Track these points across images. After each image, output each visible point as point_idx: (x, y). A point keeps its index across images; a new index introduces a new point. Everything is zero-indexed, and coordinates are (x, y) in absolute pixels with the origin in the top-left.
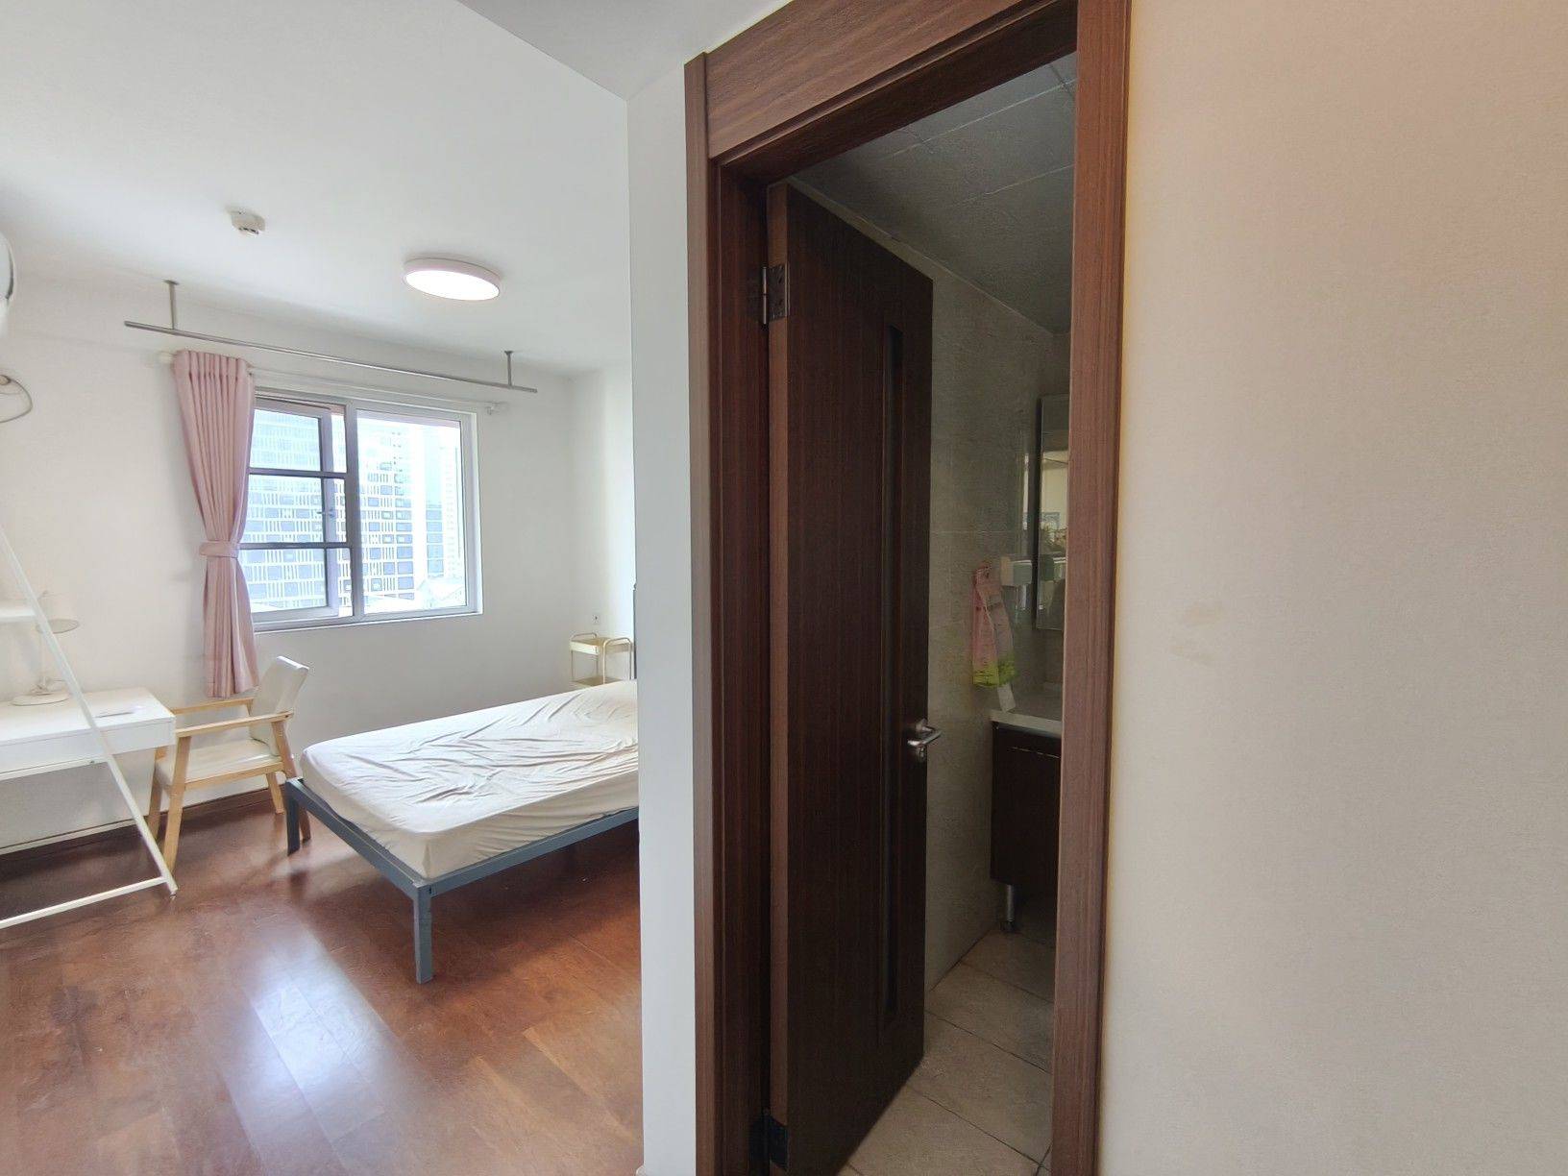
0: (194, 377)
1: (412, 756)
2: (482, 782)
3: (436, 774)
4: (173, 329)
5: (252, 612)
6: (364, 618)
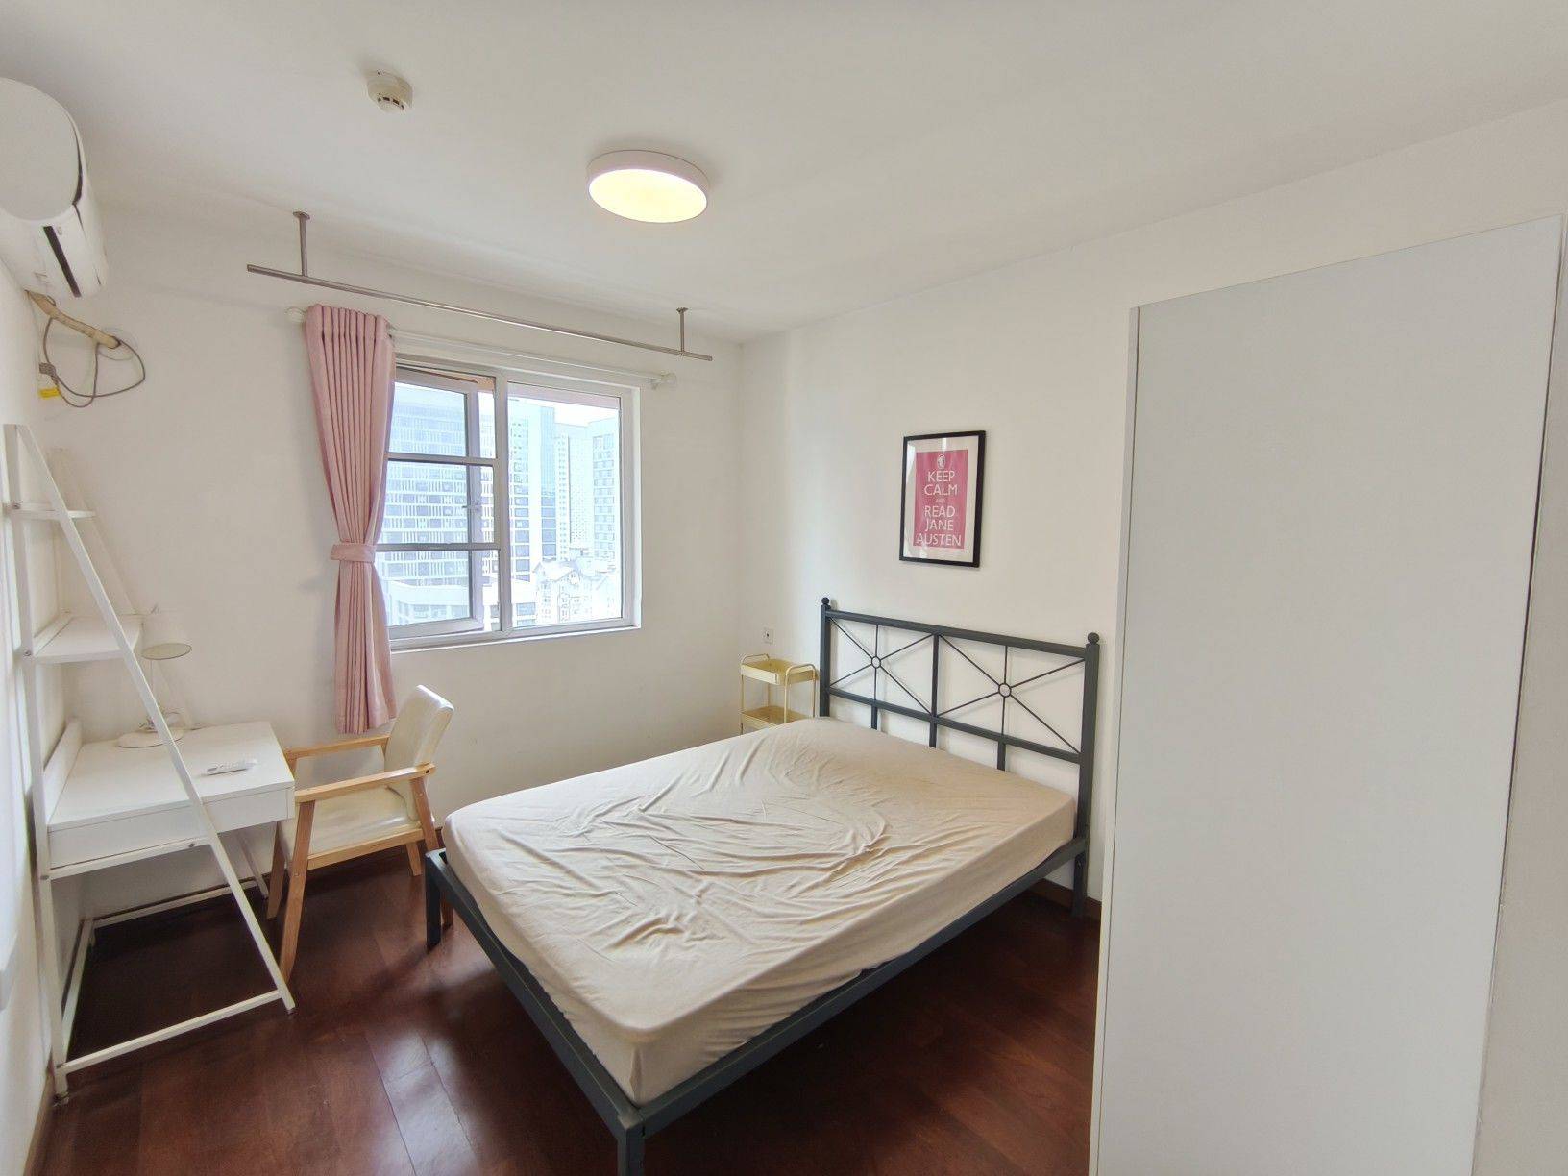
0: (327, 339)
1: (583, 842)
2: (691, 907)
3: (625, 886)
4: (303, 275)
5: (389, 625)
6: (512, 635)
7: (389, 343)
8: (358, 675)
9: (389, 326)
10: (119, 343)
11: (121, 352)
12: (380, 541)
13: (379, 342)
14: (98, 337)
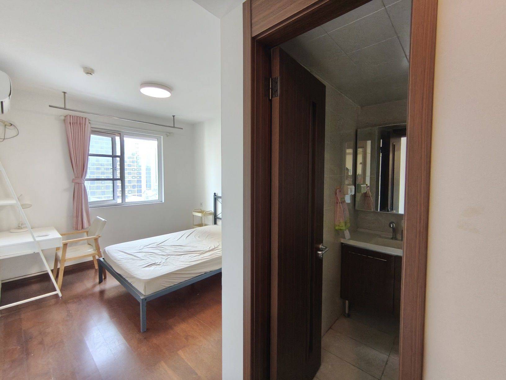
0: (71, 124)
1: (140, 251)
2: (164, 261)
3: (149, 258)
4: (65, 108)
5: (89, 201)
6: (126, 204)
7: (89, 125)
8: (80, 213)
9: (89, 120)
10: (11, 125)
11: (12, 127)
12: (86, 178)
13: (86, 125)
14: (6, 123)
